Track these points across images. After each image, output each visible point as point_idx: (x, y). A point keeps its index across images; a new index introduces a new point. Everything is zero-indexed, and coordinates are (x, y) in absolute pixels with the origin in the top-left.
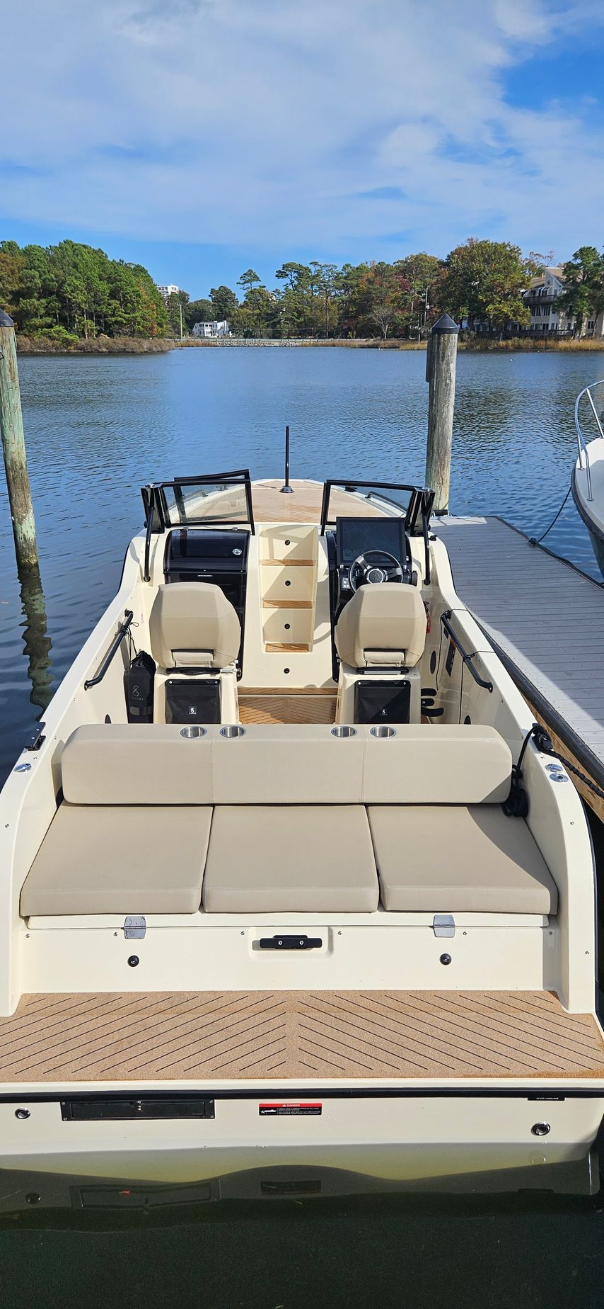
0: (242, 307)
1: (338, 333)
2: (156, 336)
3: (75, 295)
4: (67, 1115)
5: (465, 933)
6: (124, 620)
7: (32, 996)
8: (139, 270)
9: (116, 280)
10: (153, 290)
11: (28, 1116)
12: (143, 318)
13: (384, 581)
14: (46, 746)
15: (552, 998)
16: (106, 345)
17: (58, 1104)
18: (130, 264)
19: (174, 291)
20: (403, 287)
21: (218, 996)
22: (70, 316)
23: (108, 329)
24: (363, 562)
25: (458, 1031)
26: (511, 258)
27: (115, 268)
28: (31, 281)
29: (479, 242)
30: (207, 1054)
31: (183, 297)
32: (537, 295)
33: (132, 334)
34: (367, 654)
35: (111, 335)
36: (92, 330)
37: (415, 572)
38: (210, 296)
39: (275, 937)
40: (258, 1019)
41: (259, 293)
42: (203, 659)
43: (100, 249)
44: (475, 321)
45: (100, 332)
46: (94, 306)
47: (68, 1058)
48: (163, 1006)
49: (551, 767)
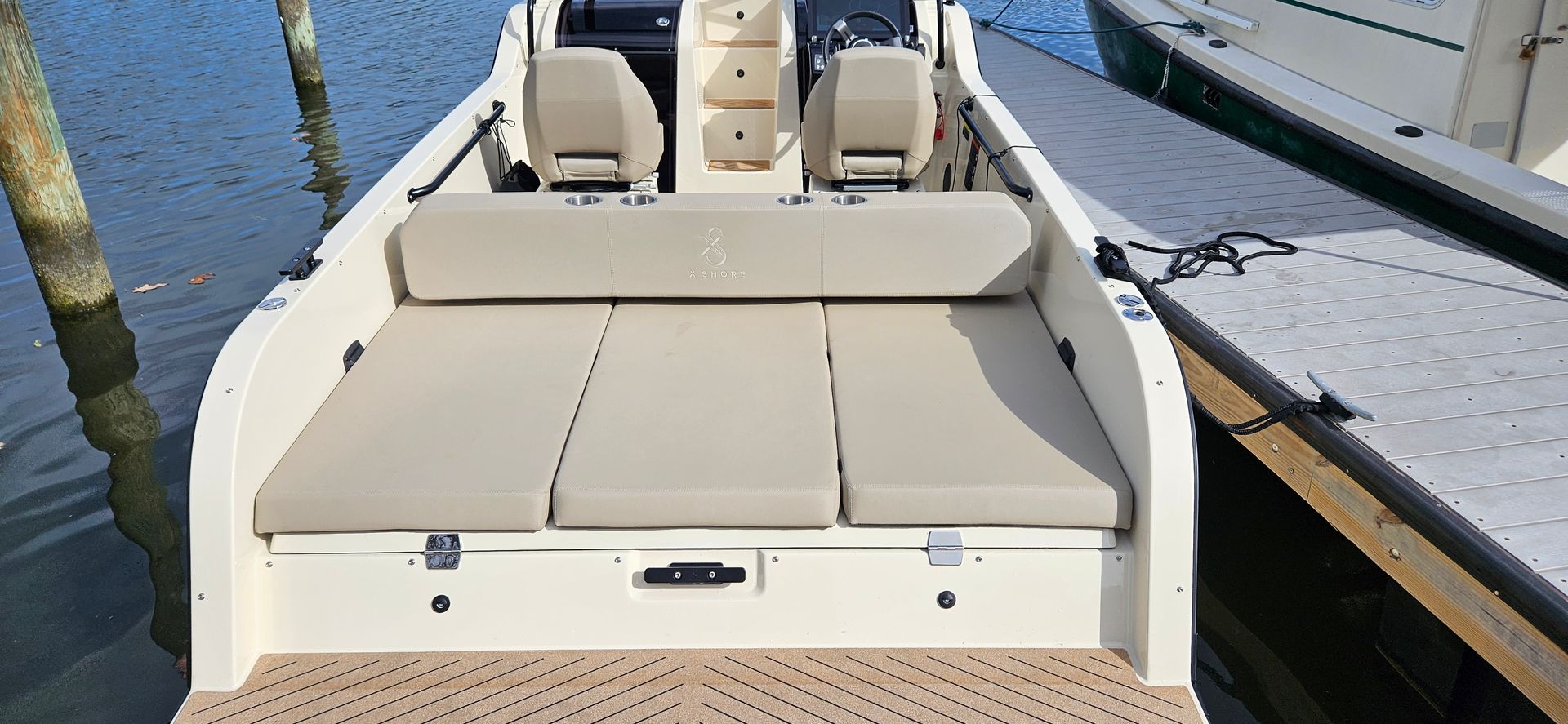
5: (979, 559)
7: (275, 658)
14: (321, 273)
15: (1119, 662)
21: (576, 657)
24: (845, 28)
34: (849, 160)
37: (923, 45)
39: (671, 565)
40: (637, 695)
42: (603, 168)
48: (484, 674)
49: (1123, 299)
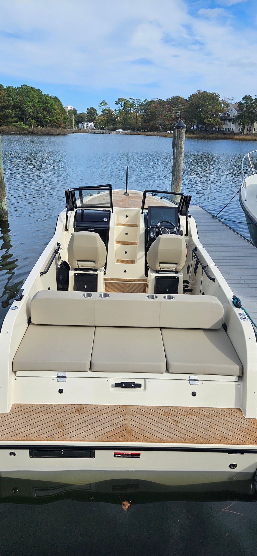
0: (100, 116)
1: (141, 129)
2: (63, 128)
3: (28, 109)
4: (32, 455)
5: (203, 383)
6: (56, 247)
7: (17, 405)
8: (56, 99)
9: (46, 103)
10: (62, 108)
11: (15, 455)
12: (57, 120)
13: (169, 234)
14: (24, 299)
15: (239, 412)
16: (41, 131)
17: (28, 450)
18: (52, 96)
19: (71, 108)
20: (170, 110)
21: (97, 407)
22: (25, 118)
23: (42, 124)
24: (160, 225)
25: (199, 424)
26: (216, 99)
27: (45, 98)
28: (8, 102)
29: (202, 92)
30: (92, 431)
31: (75, 111)
32: (226, 115)
33: (52, 126)
34: (161, 265)
35: (43, 126)
36: (35, 124)
37: (182, 230)
38: (86, 111)
39: (121, 382)
40: (114, 417)
41: (107, 110)
42: (90, 265)
43: (39, 89)
44: (199, 126)
45: (38, 125)
46: (36, 114)
47: (33, 431)
48: (73, 410)
49: (240, 314)
